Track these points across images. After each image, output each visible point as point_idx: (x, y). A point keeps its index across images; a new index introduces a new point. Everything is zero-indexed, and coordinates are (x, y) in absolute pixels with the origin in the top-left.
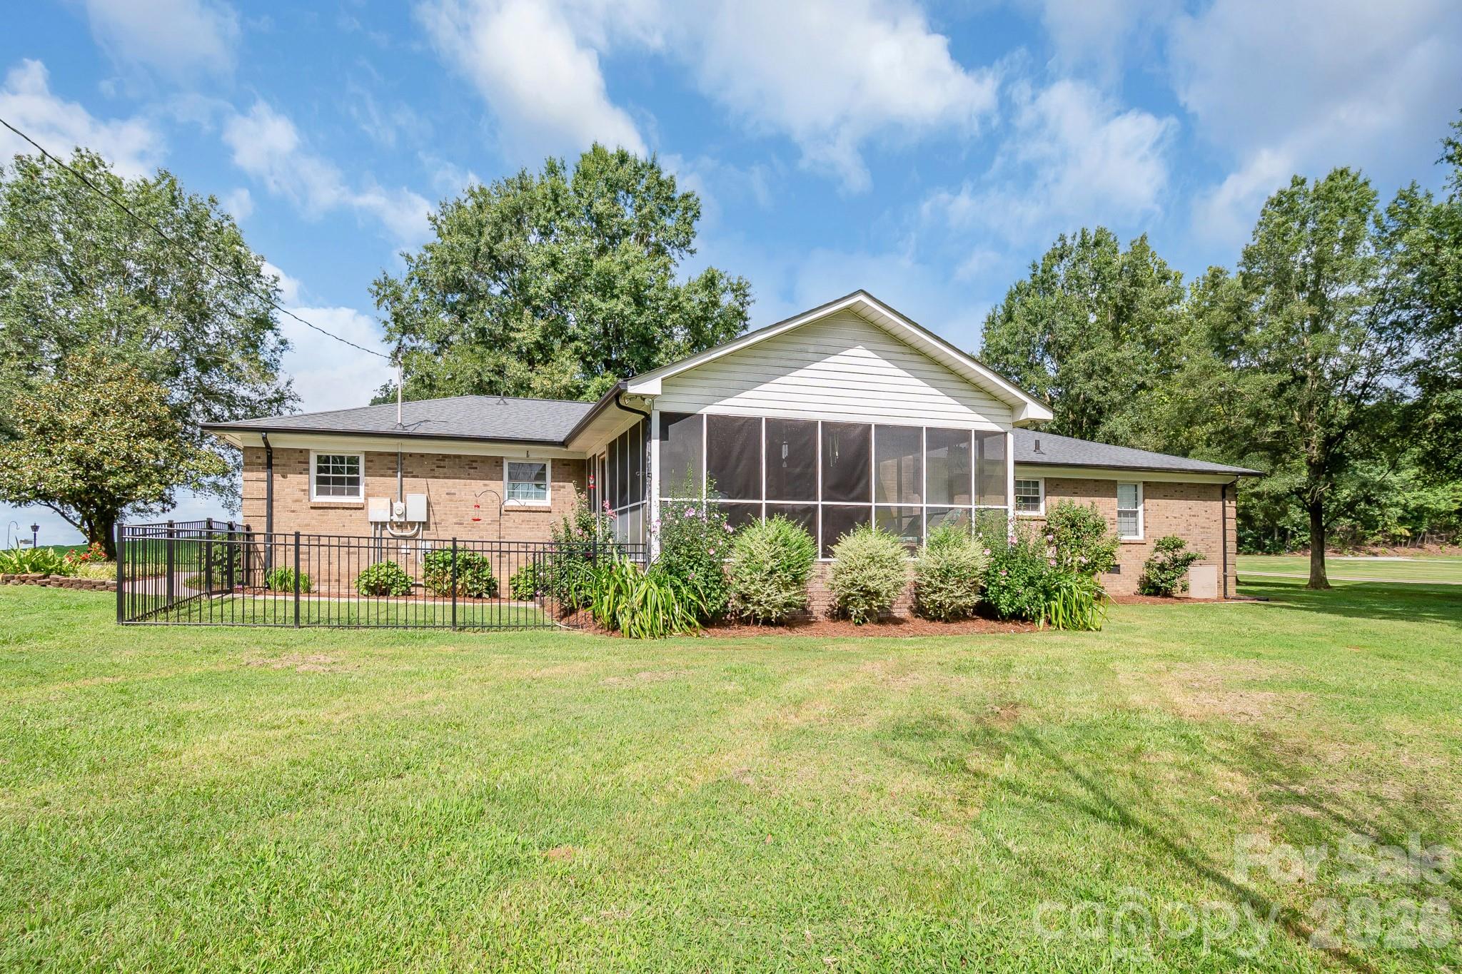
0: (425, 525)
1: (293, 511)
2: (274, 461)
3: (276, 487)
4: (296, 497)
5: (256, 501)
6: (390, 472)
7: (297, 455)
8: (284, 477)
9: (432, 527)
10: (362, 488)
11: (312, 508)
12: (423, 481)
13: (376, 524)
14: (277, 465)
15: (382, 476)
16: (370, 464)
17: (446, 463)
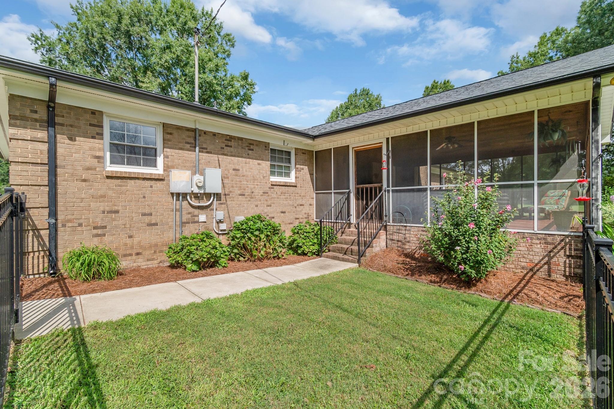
0: (218, 196)
1: (84, 181)
2: (58, 120)
3: (60, 150)
4: (87, 164)
5: (31, 167)
6: (188, 146)
7: (88, 116)
8: (71, 139)
9: (223, 197)
10: (160, 160)
11: (108, 177)
12: (214, 157)
13: (178, 195)
14: (62, 125)
15: (181, 149)
16: (169, 136)
17: (232, 143)
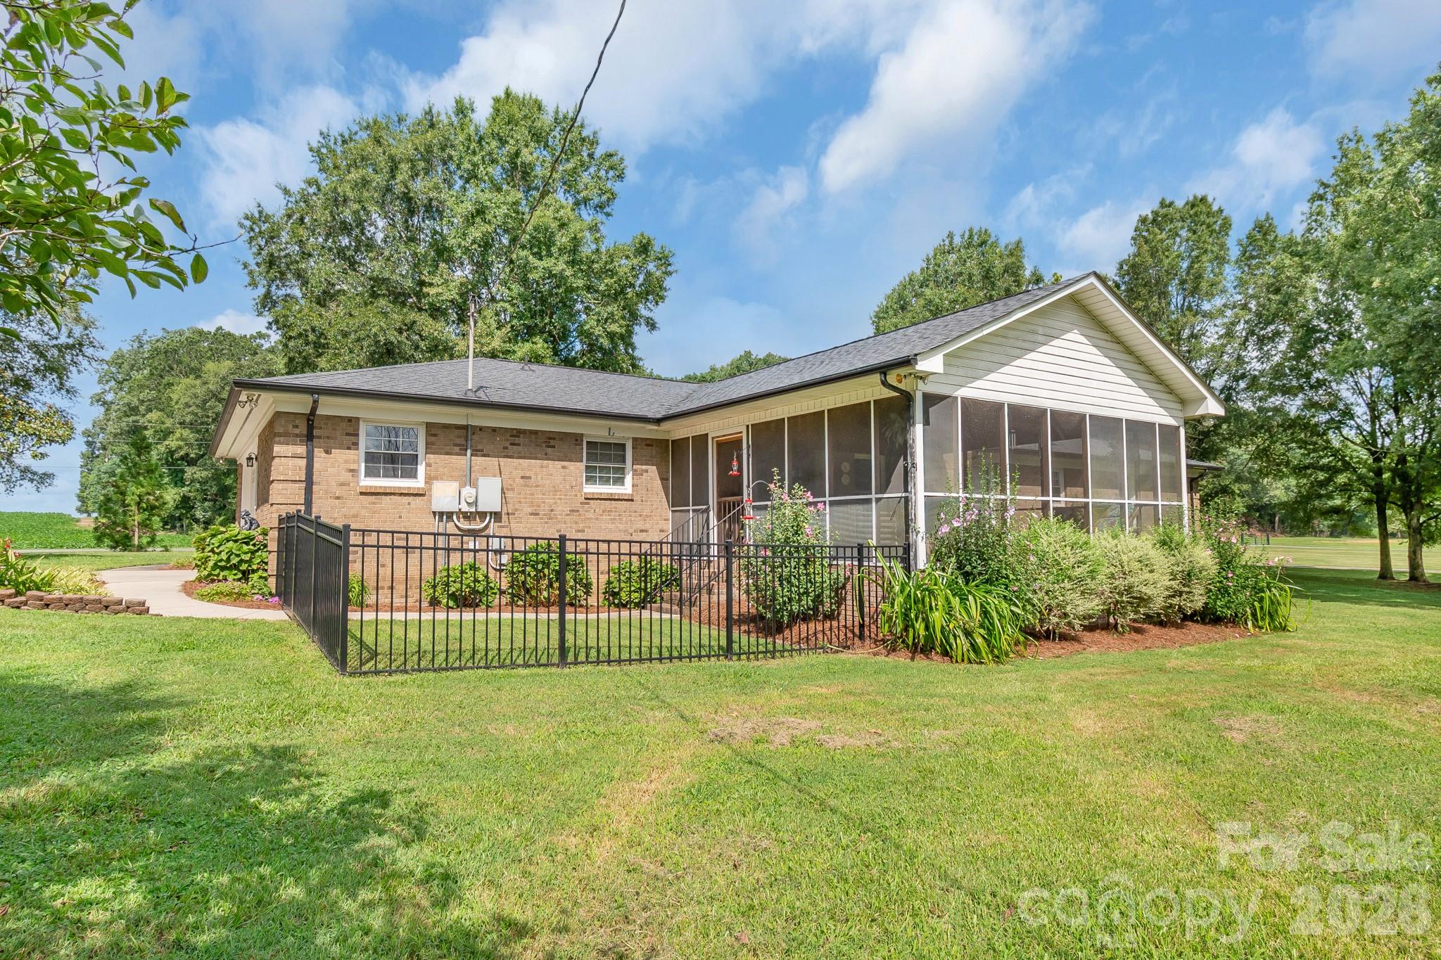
0: (497, 516)
1: (338, 498)
2: (316, 432)
3: (317, 466)
4: (342, 479)
5: (290, 485)
6: (457, 449)
7: (344, 425)
8: (327, 452)
9: (504, 517)
10: (421, 469)
11: (362, 493)
12: (492, 462)
13: (441, 514)
14: (319, 437)
15: (447, 453)
16: (433, 439)
17: (521, 440)
